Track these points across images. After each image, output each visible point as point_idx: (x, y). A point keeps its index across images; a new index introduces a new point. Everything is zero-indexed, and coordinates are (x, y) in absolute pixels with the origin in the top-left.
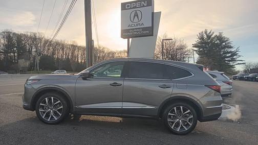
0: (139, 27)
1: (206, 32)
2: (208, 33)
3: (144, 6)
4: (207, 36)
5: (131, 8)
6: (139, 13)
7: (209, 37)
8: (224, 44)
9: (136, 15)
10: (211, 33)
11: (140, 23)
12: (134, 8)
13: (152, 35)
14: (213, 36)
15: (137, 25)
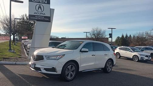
3: (45, 3)
15: (41, 14)
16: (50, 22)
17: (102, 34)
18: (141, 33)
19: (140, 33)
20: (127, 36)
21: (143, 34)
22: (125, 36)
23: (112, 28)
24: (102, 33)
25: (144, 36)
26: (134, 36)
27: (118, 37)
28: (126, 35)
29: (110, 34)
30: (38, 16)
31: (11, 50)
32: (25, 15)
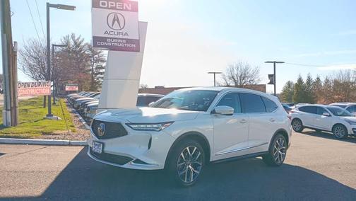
0: (121, 36)
1: (73, 37)
2: (76, 38)
3: (127, 10)
4: (75, 43)
5: (107, 8)
6: (120, 17)
7: (77, 45)
8: (97, 56)
9: (116, 19)
10: (80, 40)
11: (124, 31)
12: (112, 8)
13: (138, 51)
14: (83, 44)
15: (119, 33)
16: (139, 51)
17: (252, 76)
18: (344, 73)
19: (341, 72)
20: (309, 80)
21: (348, 75)
22: (305, 80)
23: (275, 62)
24: (251, 73)
25: (351, 80)
26: (327, 81)
27: (289, 82)
28: (309, 77)
29: (270, 76)
30: (113, 39)
31: (52, 115)
32: (70, 37)
